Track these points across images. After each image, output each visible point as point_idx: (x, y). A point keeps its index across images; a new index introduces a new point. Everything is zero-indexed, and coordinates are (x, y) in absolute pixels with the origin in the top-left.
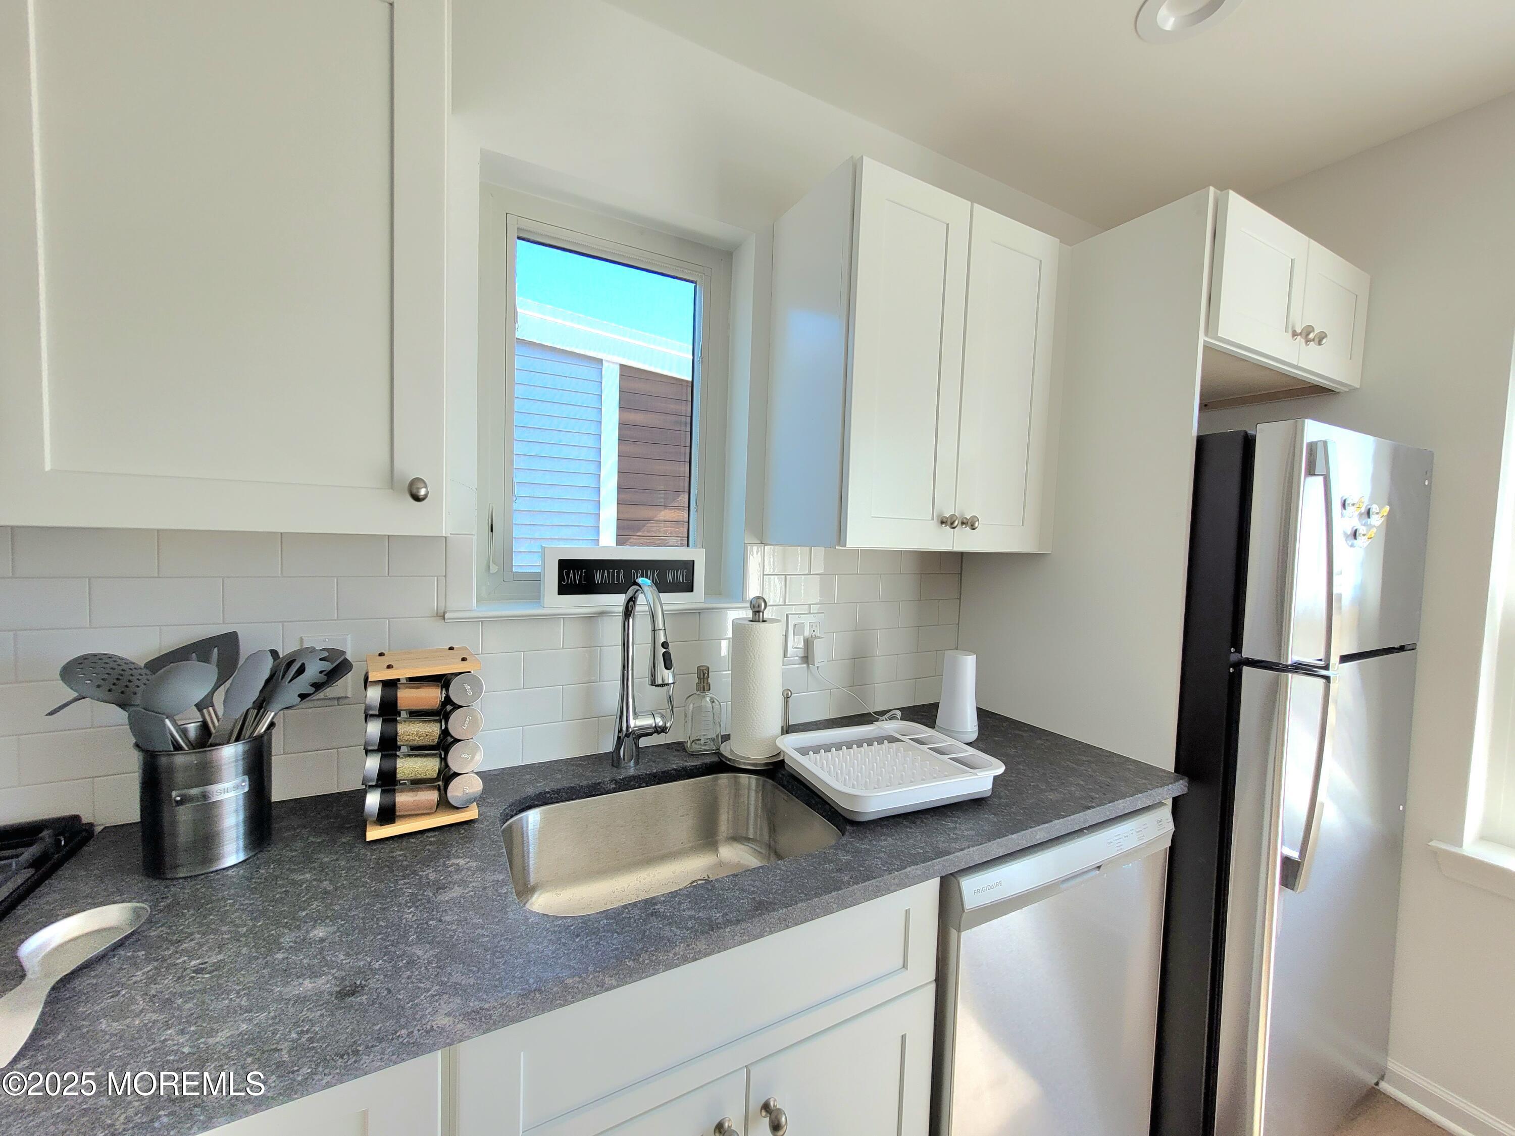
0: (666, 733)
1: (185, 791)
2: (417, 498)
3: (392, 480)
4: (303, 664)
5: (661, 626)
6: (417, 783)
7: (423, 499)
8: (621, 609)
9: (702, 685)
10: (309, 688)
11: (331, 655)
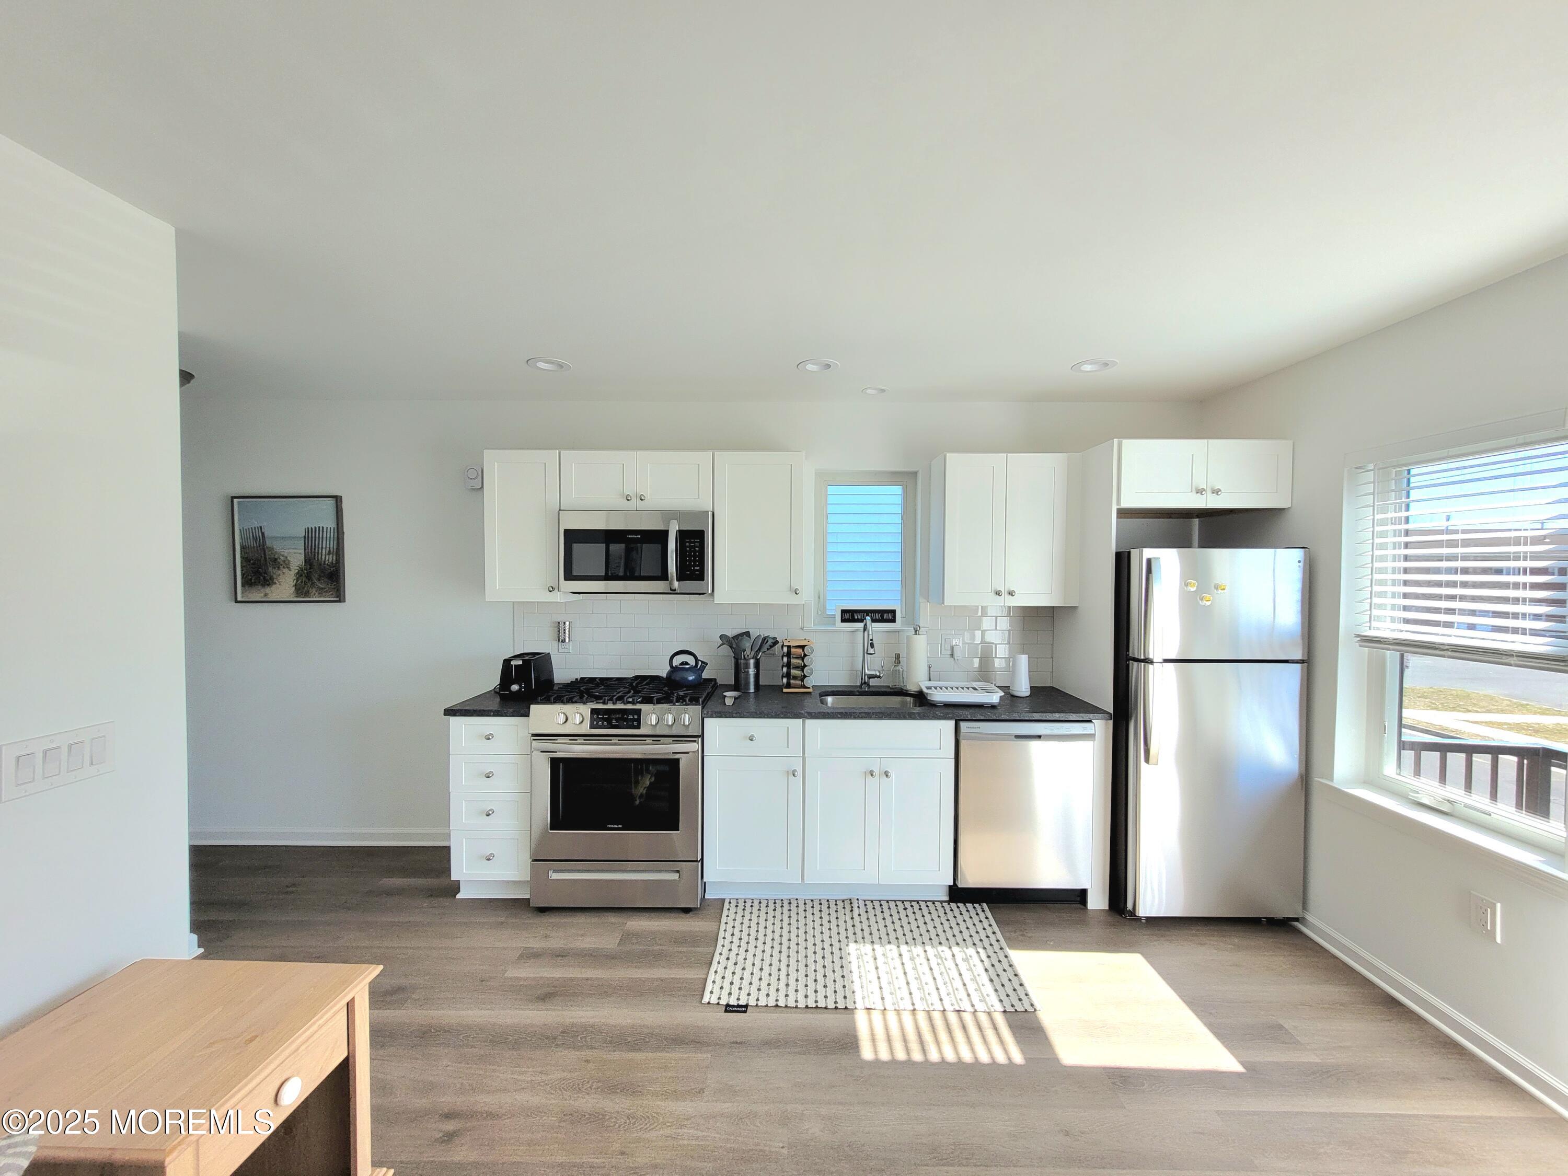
0: (880, 677)
1: (745, 670)
2: (797, 593)
3: (789, 588)
4: (768, 641)
5: (871, 633)
6: (796, 678)
8: (862, 629)
9: (896, 661)
10: (769, 647)
11: (775, 638)
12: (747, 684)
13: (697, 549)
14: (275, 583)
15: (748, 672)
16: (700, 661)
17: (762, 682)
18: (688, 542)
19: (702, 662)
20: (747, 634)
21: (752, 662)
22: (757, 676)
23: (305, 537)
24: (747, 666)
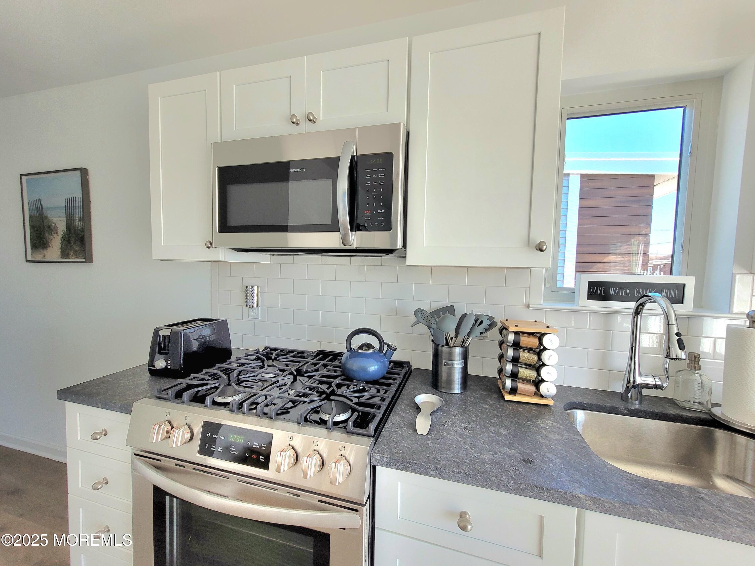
0: (662, 390)
1: (447, 361)
2: (541, 250)
3: (528, 243)
4: (482, 320)
6: (527, 381)
7: (544, 251)
8: (632, 310)
9: (693, 365)
10: (483, 331)
11: (491, 318)
12: (450, 382)
13: (382, 183)
14: (50, 246)
15: (452, 364)
16: (386, 344)
17: (470, 372)
18: (368, 173)
19: (389, 346)
20: (451, 310)
21: (458, 351)
22: (465, 369)
23: (66, 206)
24: (451, 356)
